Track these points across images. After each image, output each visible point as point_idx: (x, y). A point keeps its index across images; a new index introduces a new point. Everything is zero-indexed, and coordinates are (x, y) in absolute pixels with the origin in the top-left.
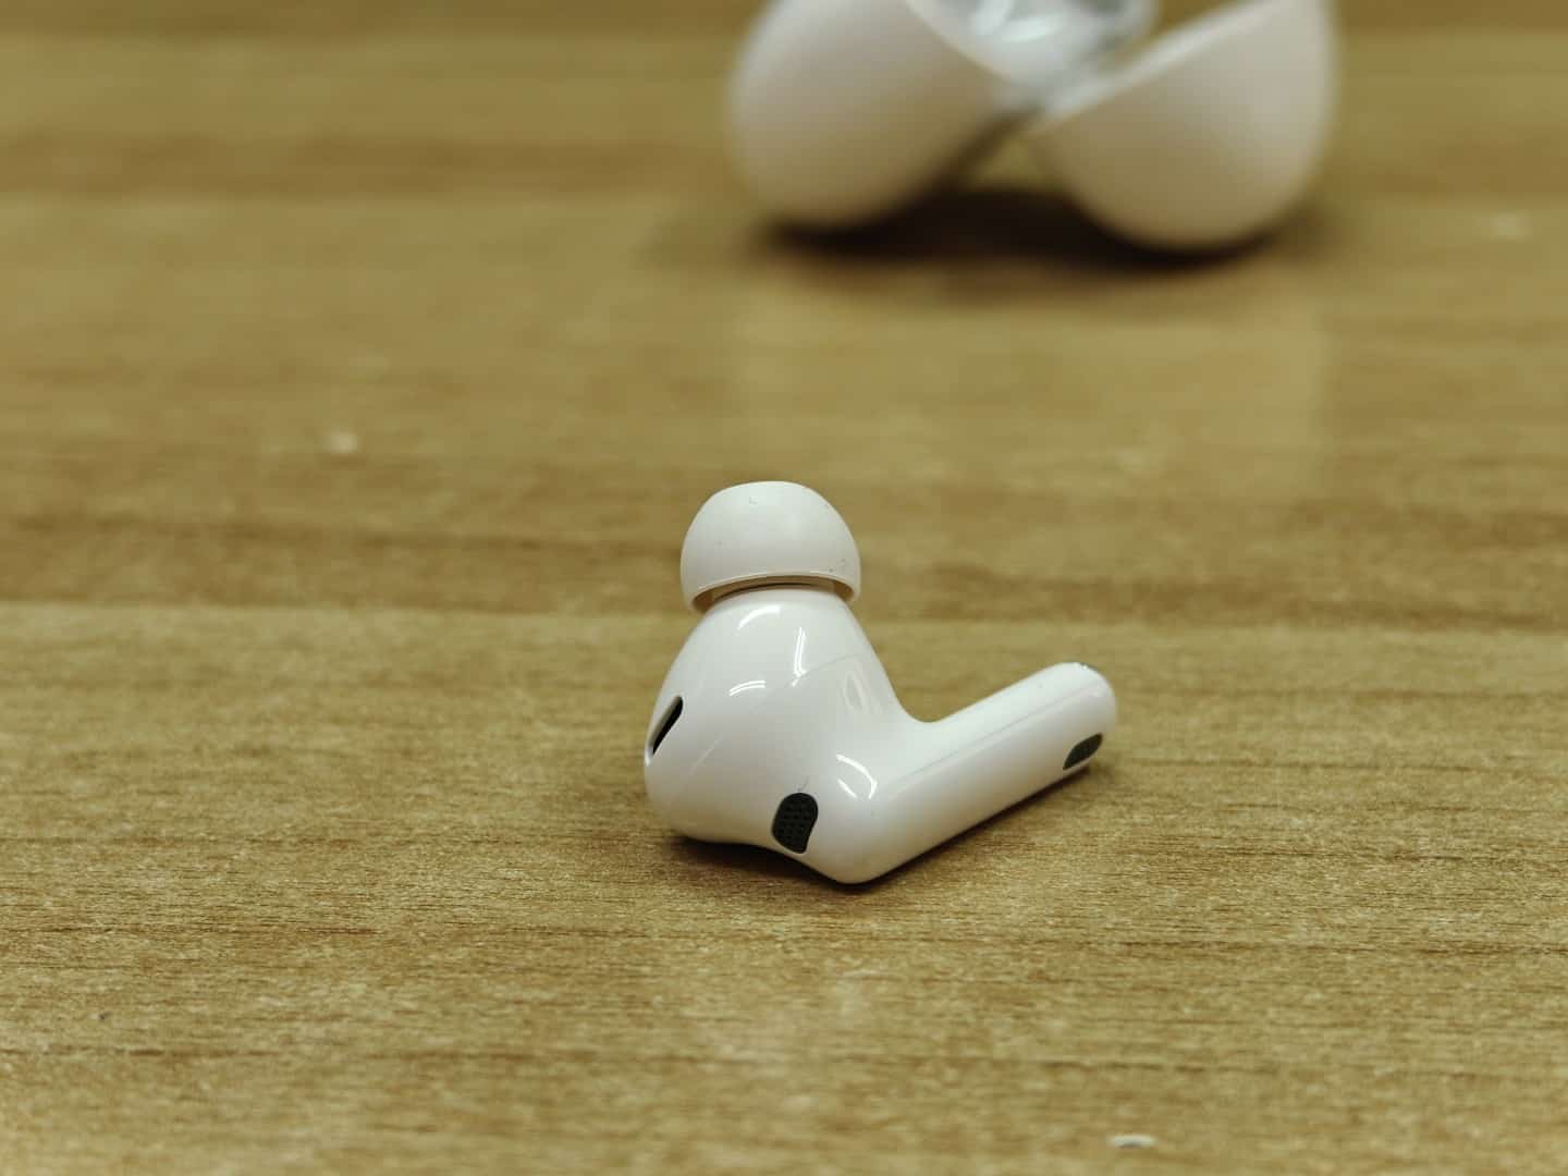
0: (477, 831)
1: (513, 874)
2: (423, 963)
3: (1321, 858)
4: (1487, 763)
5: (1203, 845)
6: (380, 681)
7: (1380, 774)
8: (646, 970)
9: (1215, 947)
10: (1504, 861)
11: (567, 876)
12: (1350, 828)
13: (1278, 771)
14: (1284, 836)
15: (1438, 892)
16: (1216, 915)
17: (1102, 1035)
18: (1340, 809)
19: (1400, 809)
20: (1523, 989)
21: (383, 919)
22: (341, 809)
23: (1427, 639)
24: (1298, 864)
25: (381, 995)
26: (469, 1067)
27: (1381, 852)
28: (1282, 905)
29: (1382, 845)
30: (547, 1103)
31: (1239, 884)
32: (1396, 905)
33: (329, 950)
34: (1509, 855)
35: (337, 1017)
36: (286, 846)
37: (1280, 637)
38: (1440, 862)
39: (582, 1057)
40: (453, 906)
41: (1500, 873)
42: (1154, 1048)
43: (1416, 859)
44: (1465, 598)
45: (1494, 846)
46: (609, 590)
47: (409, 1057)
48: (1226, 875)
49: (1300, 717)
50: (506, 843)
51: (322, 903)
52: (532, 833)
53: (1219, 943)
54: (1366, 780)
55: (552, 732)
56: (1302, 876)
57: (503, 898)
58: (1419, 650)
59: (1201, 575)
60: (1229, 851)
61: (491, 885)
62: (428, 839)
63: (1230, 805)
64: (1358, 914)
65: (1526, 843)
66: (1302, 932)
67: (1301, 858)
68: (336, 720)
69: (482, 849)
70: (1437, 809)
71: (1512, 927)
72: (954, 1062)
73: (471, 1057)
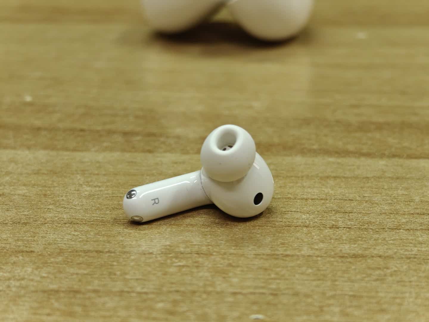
0: (66, 220)
1: (76, 233)
2: (49, 262)
3: (311, 228)
4: (358, 198)
5: (277, 224)
6: (37, 173)
7: (328, 202)
8: (115, 263)
9: (281, 256)
10: (363, 229)
11: (92, 234)
12: (319, 218)
13: (299, 201)
14: (300, 221)
15: (344, 238)
16: (281, 246)
17: (248, 283)
18: (316, 213)
19: (334, 212)
20: (369, 268)
21: (37, 248)
22: (25, 213)
23: (340, 160)
24: (304, 230)
25: (36, 272)
26: (62, 295)
27: (328, 226)
28: (300, 242)
29: (329, 224)
30: (85, 306)
31: (288, 236)
32: (333, 242)
33: (21, 258)
34: (365, 227)
35: (23, 279)
36: (9, 224)
37: (299, 159)
38: (345, 229)
39: (95, 291)
40: (58, 243)
41: (362, 232)
42: (263, 288)
43: (338, 228)
44: (351, 148)
45: (360, 224)
46: (105, 144)
47: (44, 292)
48: (283, 233)
49: (305, 184)
50: (74, 223)
51: (19, 243)
52: (82, 220)
53: (282, 254)
54: (323, 203)
55: (88, 189)
56: (306, 233)
57: (73, 241)
58: (338, 163)
59: (276, 140)
60: (285, 226)
61: (69, 237)
62: (51, 222)
63: (285, 211)
64: (322, 245)
65: (370, 223)
66: (306, 251)
67: (305, 228)
68: (25, 185)
69: (67, 226)
70: (344, 212)
71: (366, 249)
72: (205, 292)
73: (63, 292)
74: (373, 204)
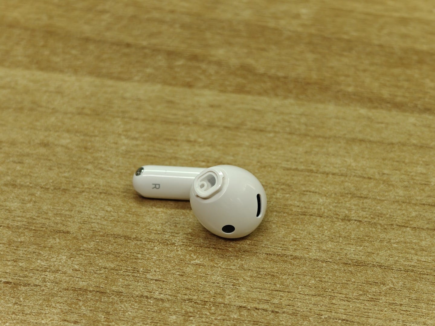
74: (389, 185)
